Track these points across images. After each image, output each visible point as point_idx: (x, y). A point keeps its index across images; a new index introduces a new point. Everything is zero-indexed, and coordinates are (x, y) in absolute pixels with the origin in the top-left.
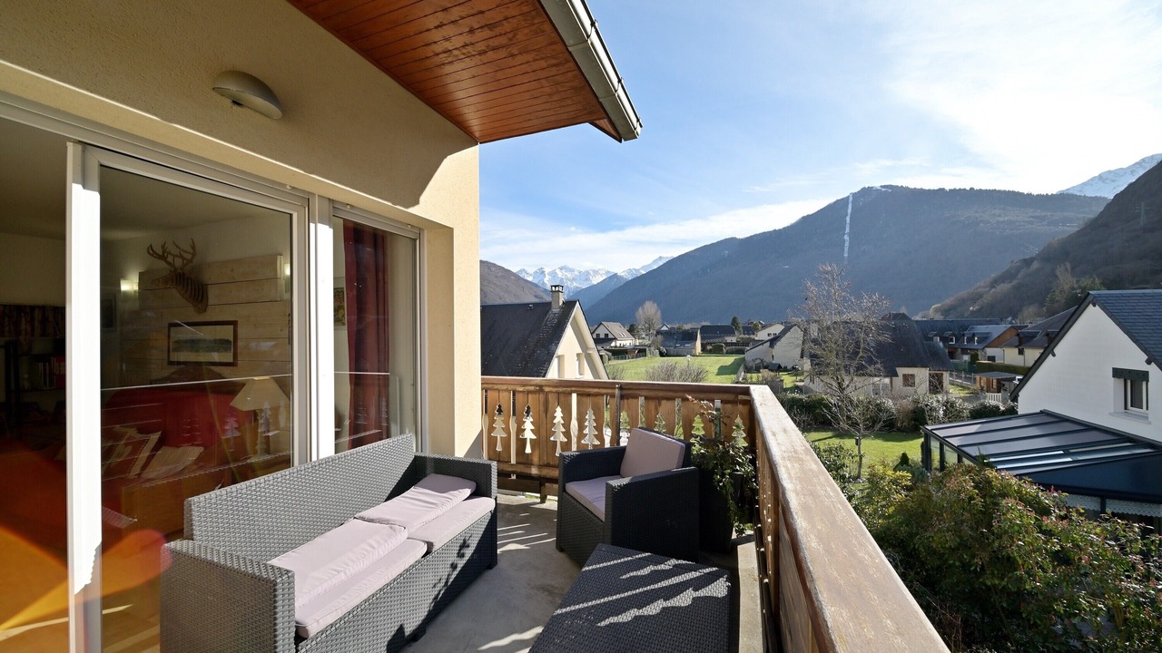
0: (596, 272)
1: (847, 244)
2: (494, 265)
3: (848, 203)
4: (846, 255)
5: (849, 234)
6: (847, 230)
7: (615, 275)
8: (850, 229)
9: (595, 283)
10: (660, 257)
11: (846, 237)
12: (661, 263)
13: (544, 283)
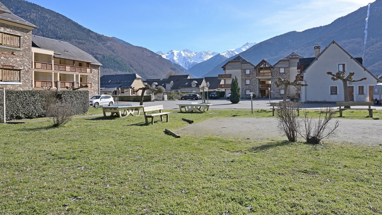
0: (207, 53)
1: (366, 36)
2: (146, 49)
3: (367, 9)
4: (365, 43)
5: (368, 30)
6: (366, 27)
7: (219, 55)
8: (368, 26)
9: (205, 60)
10: (247, 43)
11: (366, 32)
12: (248, 47)
13: (173, 60)
